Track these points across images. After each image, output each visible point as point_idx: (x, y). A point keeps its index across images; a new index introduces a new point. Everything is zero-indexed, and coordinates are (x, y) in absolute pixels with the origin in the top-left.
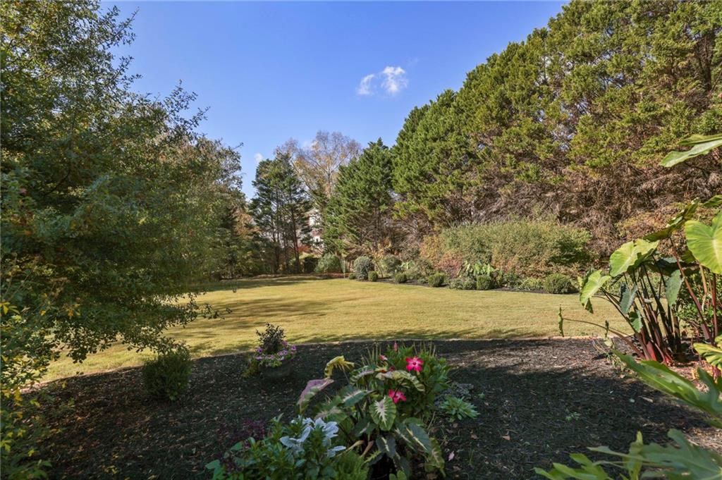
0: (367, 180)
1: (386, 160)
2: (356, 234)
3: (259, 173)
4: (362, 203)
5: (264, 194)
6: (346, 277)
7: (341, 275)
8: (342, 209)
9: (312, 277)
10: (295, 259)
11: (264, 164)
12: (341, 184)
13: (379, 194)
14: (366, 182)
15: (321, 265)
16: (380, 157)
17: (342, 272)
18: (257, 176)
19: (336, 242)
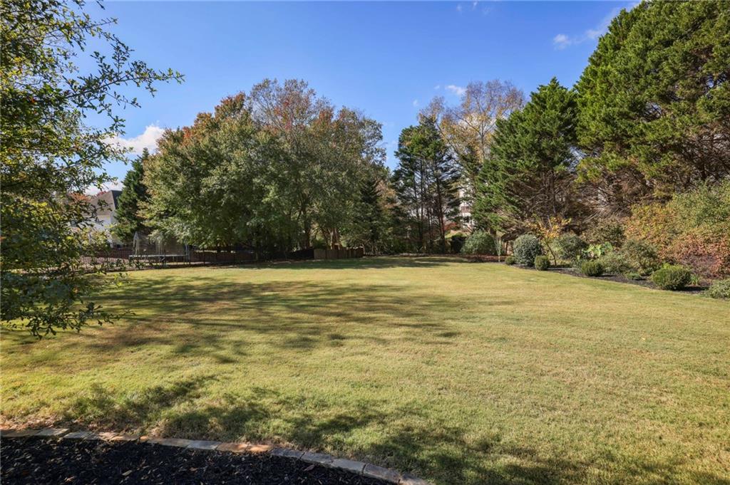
0: (536, 132)
1: (566, 101)
2: (517, 205)
3: (401, 142)
4: (527, 163)
5: (406, 165)
6: (502, 261)
7: (495, 258)
8: (499, 174)
9: (458, 258)
10: (439, 238)
11: (407, 132)
12: (499, 143)
13: (554, 149)
14: (534, 135)
15: (469, 245)
16: (556, 98)
17: (496, 254)
18: (400, 145)
19: (489, 216)
